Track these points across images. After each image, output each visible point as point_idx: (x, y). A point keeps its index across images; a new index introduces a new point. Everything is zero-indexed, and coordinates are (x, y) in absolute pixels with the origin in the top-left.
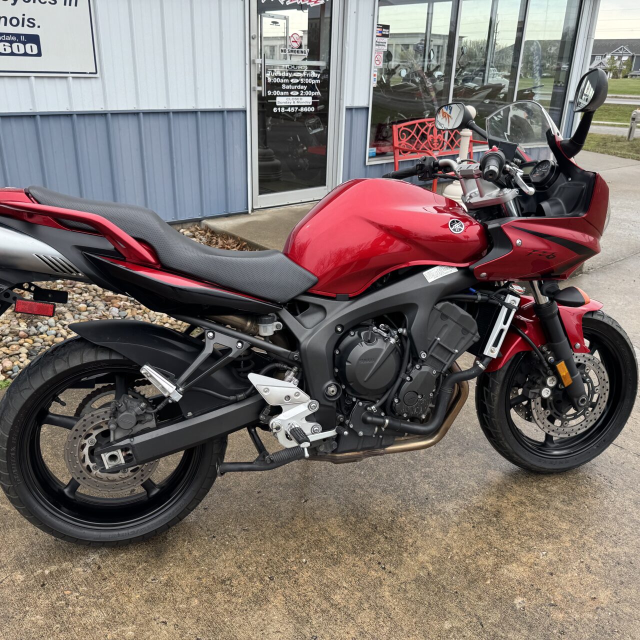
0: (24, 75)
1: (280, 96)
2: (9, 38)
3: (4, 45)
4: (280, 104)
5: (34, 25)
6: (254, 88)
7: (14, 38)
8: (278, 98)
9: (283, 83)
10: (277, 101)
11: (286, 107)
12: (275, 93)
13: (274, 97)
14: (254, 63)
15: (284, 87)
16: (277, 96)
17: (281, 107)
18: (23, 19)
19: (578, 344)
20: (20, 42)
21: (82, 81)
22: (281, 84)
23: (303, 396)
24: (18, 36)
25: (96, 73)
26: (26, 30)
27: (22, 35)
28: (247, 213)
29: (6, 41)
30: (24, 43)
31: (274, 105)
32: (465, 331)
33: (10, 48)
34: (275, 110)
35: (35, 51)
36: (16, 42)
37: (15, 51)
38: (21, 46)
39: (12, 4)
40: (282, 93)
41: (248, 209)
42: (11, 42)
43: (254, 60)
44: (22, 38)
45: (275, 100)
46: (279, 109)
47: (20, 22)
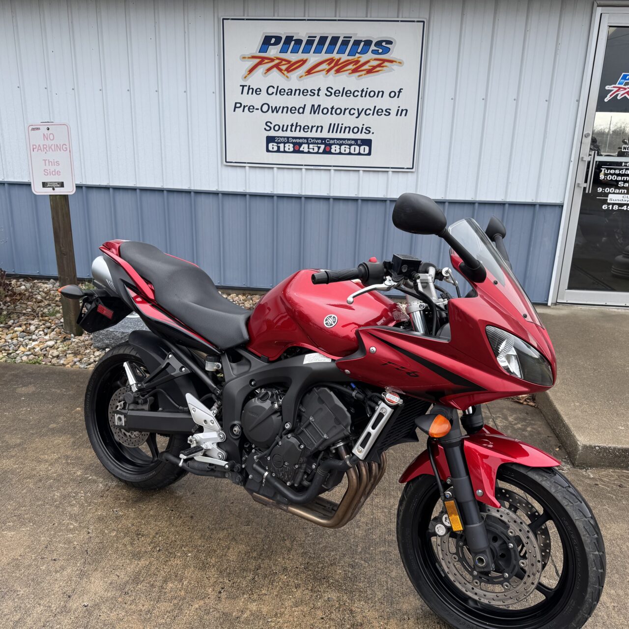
0: (355, 169)
1: (614, 193)
2: (349, 142)
3: (345, 147)
4: (613, 202)
5: (370, 132)
6: (579, 184)
7: (353, 142)
8: (610, 196)
9: (621, 181)
10: (609, 198)
11: (621, 205)
12: (607, 190)
13: (607, 195)
14: (582, 160)
15: (621, 184)
16: (610, 193)
17: (613, 204)
18: (363, 128)
19: (480, 491)
20: (357, 145)
21: (400, 174)
22: (617, 182)
23: (216, 425)
24: (356, 140)
25: (412, 168)
26: (364, 136)
27: (359, 139)
28: (546, 305)
29: (347, 144)
30: (360, 146)
31: (605, 202)
32: (338, 422)
33: (349, 149)
34: (605, 207)
35: (367, 151)
36: (354, 145)
37: (352, 151)
38: (357, 148)
39: (356, 118)
40: (617, 191)
41: (547, 301)
42: (350, 145)
43: (582, 158)
44: (359, 142)
45: (608, 197)
46: (611, 206)
47: (360, 130)
